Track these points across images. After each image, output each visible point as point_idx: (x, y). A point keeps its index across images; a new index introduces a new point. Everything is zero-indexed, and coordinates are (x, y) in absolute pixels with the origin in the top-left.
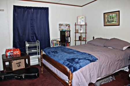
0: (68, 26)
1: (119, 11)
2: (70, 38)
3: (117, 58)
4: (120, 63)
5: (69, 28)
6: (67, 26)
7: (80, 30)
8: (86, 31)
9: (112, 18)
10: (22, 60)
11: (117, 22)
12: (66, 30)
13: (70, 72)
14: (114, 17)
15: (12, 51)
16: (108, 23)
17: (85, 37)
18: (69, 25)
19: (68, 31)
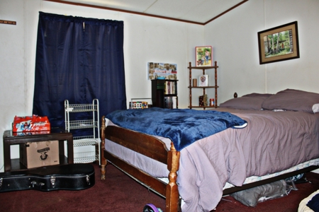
0: (170, 71)
1: (295, 23)
2: (177, 99)
3: (298, 128)
4: (308, 145)
5: (173, 74)
6: (168, 69)
7: (200, 81)
8: (216, 83)
9: (280, 42)
10: (52, 142)
11: (293, 50)
12: (167, 78)
13: (174, 148)
14: (283, 39)
15: (29, 122)
16: (270, 56)
17: (214, 98)
18: (173, 68)
19: (172, 81)
